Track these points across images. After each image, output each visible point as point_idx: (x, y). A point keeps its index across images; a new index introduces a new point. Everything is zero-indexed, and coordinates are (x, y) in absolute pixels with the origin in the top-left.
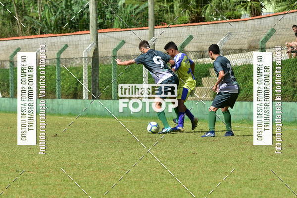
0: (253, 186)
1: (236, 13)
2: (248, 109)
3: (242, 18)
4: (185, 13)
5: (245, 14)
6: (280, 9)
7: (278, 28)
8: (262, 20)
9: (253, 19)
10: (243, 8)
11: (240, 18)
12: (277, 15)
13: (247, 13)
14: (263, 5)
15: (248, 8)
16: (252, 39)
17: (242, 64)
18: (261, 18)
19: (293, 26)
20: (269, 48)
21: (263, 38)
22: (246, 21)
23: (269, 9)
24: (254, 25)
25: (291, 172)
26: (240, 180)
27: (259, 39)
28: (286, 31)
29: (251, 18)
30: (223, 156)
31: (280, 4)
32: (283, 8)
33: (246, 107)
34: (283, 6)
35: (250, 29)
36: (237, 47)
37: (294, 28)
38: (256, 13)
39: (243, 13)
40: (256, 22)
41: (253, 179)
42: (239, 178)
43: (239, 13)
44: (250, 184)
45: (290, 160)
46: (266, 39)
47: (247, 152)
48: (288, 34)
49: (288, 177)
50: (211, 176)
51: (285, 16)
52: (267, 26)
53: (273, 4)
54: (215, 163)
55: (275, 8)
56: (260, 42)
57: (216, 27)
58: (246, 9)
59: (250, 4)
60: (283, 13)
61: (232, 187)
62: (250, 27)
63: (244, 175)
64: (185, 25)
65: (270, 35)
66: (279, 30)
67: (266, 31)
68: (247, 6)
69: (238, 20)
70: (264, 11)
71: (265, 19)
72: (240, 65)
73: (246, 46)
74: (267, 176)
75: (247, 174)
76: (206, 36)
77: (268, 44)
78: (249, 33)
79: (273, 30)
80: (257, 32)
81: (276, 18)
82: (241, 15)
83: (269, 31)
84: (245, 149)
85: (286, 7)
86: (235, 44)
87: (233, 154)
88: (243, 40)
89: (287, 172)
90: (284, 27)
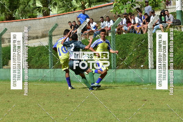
0: (45, 121)
1: (34, 14)
2: (42, 74)
3: (38, 18)
4: (2, 15)
5: (40, 15)
6: (61, 11)
7: (60, 23)
8: (50, 18)
9: (44, 18)
10: (38, 11)
11: (36, 17)
12: (59, 15)
14: (51, 9)
15: (41, 11)
16: (44, 30)
17: (38, 46)
19: (69, 22)
20: (54, 36)
21: (51, 29)
22: (40, 19)
23: (54, 11)
24: (46, 22)
25: (68, 112)
26: (37, 117)
27: (48, 30)
28: (65, 25)
29: (43, 17)
30: (27, 102)
31: (61, 9)
32: (63, 11)
33: (40, 72)
34: (63, 9)
35: (43, 24)
36: (35, 35)
37: (69, 23)
38: (46, 14)
39: (38, 14)
40: (46, 20)
41: (45, 117)
42: (36, 116)
43: (36, 14)
44: (43, 120)
45: (68, 104)
46: (53, 30)
47: (41, 99)
48: (66, 27)
50: (19, 115)
51: (64, 16)
52: (53, 22)
53: (57, 8)
54: (21, 107)
55: (58, 11)
56: (49, 32)
57: (22, 23)
58: (40, 12)
59: (42, 9)
60: (63, 14)
63: (40, 114)
64: (3, 22)
65: (54, 28)
66: (61, 25)
67: (51, 25)
69: (35, 18)
70: (51, 13)
71: (52, 18)
72: (37, 46)
73: (40, 35)
74: (53, 114)
75: (41, 113)
76: (16, 29)
77: (53, 33)
78: (42, 27)
79: (57, 25)
80: (47, 26)
81: (59, 17)
82: (37, 16)
83: (54, 25)
85: (65, 10)
86: (33, 33)
87: (33, 101)
88: (38, 31)
89: (66, 112)
90: (63, 23)
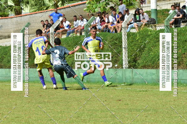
0: (17, 121)
1: (5, 13)
3: (9, 16)
6: (33, 10)
7: (32, 22)
8: (23, 17)
9: (16, 17)
10: (9, 10)
11: (8, 16)
12: (31, 14)
13: (12, 13)
14: (23, 8)
15: (13, 10)
16: (15, 29)
18: (21, 16)
19: (42, 21)
21: (23, 28)
22: (12, 18)
23: (26, 10)
24: (17, 21)
26: (9, 118)
27: (20, 29)
28: (37, 24)
31: (33, 7)
32: (36, 9)
34: (35, 8)
36: (7, 35)
37: (42, 22)
38: (18, 13)
39: (10, 13)
40: (18, 19)
41: (17, 117)
42: (8, 116)
43: (8, 13)
44: (15, 120)
45: (40, 104)
47: (13, 100)
48: (38, 25)
49: (39, 115)
51: (37, 15)
52: (25, 21)
53: (29, 7)
55: (30, 9)
58: (12, 10)
59: (14, 7)
60: (35, 13)
61: (4, 123)
62: (15, 22)
66: (33, 23)
67: (24, 24)
68: (12, 9)
69: (7, 17)
70: (23, 12)
71: (24, 17)
72: (8, 46)
74: (26, 115)
75: (13, 114)
78: (14, 26)
79: (29, 24)
80: (19, 25)
81: (31, 16)
82: (9, 15)
83: (27, 24)
84: (12, 98)
85: (37, 9)
86: (5, 33)
87: (5, 101)
88: (10, 30)
89: (38, 112)
90: (36, 22)
